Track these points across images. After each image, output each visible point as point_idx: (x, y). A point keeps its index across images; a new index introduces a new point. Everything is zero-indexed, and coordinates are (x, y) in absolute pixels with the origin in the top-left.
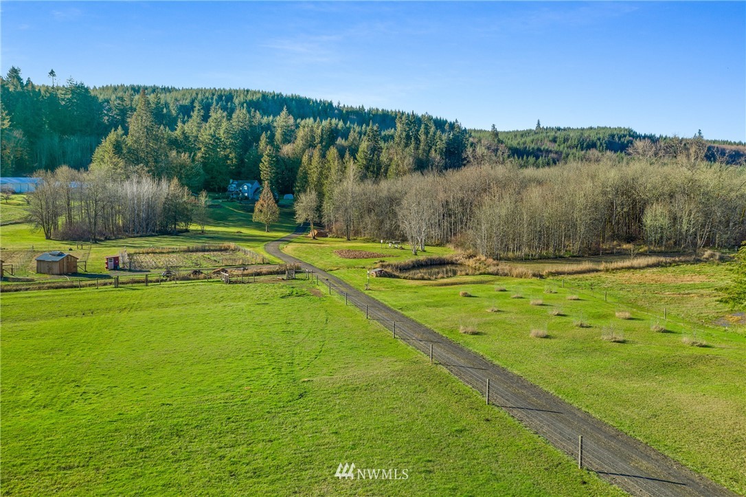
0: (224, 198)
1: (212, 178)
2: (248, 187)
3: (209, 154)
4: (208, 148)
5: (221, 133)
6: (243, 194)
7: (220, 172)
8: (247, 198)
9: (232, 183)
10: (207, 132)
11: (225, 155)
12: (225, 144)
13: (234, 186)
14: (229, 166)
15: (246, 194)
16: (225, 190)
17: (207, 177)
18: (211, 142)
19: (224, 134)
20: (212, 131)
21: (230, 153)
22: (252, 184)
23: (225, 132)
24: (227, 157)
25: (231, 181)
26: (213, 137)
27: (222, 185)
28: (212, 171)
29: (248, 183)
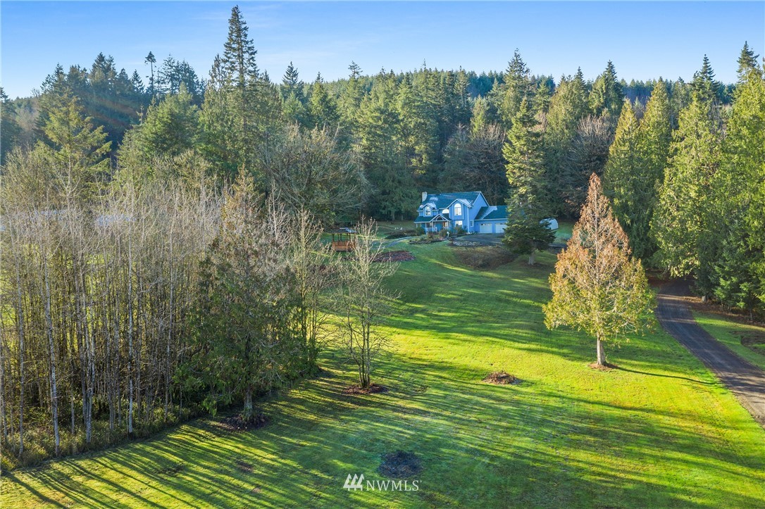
0: (412, 233)
1: (384, 193)
2: (464, 206)
3: (376, 147)
4: (375, 134)
5: (398, 106)
6: (452, 222)
7: (399, 182)
8: (462, 232)
9: (428, 200)
10: (373, 105)
11: (408, 148)
12: (405, 127)
13: (433, 205)
14: (414, 169)
15: (460, 223)
16: (411, 216)
17: (373, 192)
18: (380, 123)
19: (403, 108)
20: (381, 103)
21: (417, 143)
22: (472, 199)
23: (405, 104)
24: (410, 152)
25: (425, 196)
26: (382, 112)
27: (404, 206)
28: (384, 180)
29: (463, 198)
